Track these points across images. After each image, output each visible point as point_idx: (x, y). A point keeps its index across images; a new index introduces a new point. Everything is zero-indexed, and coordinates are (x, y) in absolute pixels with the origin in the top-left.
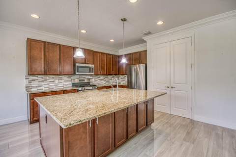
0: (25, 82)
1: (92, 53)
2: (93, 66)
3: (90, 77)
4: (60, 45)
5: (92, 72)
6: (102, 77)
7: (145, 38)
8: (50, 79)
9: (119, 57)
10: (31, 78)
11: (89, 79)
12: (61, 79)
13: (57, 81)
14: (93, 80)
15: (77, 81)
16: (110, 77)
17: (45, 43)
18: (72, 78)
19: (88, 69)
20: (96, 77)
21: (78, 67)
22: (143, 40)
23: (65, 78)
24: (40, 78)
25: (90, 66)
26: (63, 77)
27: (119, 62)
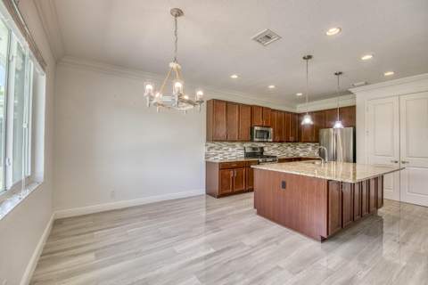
0: (205, 150)
2: (272, 129)
3: (262, 145)
4: (239, 104)
6: (276, 146)
8: (225, 146)
9: (301, 115)
10: (211, 145)
11: (262, 148)
12: (234, 146)
13: (230, 150)
15: (248, 150)
16: (285, 145)
17: (227, 102)
18: (245, 145)
23: (238, 145)
27: (299, 122)
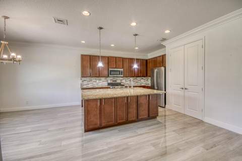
0: (80, 82)
1: (122, 59)
2: (122, 70)
5: (122, 74)
6: (132, 79)
7: (164, 43)
8: (94, 79)
10: (84, 79)
11: (121, 80)
12: (100, 80)
13: (98, 81)
14: (124, 81)
16: (139, 79)
17: (90, 56)
18: (108, 79)
19: (119, 72)
20: (126, 78)
21: (111, 71)
22: (162, 45)
23: (103, 79)
24: (88, 79)
25: (120, 70)
26: (102, 78)
